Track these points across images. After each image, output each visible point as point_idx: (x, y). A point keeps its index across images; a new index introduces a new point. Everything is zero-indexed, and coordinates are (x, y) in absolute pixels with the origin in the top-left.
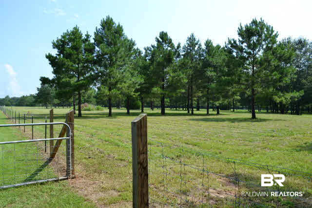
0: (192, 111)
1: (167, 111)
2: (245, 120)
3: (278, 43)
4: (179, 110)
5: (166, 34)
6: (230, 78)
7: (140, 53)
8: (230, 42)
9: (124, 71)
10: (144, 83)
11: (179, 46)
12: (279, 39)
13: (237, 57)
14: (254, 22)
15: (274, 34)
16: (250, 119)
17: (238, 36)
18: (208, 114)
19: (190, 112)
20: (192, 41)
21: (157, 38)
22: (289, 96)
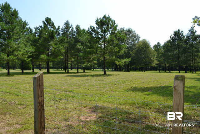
0: (68, 70)
1: (51, 71)
2: (100, 75)
3: (118, 30)
4: (58, 70)
5: (50, 19)
6: (91, 50)
7: (31, 30)
8: (91, 28)
9: (20, 43)
10: (34, 52)
11: (59, 28)
12: (118, 28)
13: (95, 37)
14: (105, 17)
15: (115, 25)
16: (103, 75)
17: (96, 24)
18: (78, 72)
19: (67, 71)
20: (67, 25)
21: (43, 21)
22: (123, 61)
